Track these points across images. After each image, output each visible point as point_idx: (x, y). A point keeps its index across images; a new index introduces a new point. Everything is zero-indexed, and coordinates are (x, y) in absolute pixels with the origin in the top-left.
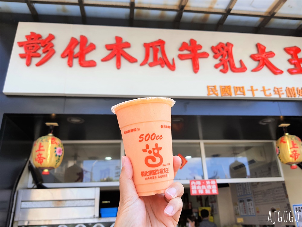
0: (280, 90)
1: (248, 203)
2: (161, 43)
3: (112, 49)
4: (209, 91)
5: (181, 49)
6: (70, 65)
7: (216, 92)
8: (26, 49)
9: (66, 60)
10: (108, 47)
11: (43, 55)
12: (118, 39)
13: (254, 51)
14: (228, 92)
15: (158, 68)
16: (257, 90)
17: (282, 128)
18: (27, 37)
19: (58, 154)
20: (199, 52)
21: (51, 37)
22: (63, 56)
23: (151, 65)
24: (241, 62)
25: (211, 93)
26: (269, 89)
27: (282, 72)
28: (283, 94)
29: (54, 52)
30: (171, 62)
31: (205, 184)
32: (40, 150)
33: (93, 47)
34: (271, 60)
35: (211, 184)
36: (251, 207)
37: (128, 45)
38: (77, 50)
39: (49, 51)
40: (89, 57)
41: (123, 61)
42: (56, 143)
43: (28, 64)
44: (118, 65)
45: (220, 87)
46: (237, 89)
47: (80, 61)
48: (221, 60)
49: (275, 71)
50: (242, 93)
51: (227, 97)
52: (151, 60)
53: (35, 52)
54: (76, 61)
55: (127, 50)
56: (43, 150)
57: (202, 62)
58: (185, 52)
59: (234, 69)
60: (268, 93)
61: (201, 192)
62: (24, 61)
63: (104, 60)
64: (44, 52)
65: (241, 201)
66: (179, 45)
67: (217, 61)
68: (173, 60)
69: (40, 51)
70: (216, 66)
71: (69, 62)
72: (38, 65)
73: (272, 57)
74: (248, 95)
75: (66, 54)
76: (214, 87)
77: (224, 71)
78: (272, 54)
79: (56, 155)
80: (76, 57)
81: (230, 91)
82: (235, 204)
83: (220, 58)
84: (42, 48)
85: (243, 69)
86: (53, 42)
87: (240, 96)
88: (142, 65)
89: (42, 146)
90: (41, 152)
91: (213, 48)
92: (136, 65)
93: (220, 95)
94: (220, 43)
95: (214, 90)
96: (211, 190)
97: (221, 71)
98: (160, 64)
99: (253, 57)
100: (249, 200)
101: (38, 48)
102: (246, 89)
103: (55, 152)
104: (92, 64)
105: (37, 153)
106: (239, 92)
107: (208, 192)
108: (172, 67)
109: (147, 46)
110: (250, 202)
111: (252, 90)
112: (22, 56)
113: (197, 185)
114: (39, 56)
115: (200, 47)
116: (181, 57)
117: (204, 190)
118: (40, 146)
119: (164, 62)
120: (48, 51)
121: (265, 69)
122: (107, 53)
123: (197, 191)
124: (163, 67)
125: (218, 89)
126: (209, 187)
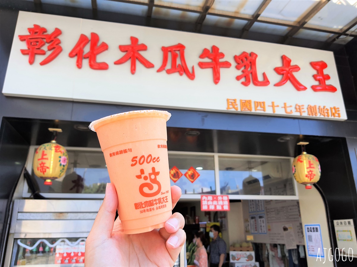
0: (302, 107)
1: (259, 220)
2: (181, 47)
3: (127, 51)
4: (228, 105)
5: (201, 57)
6: (79, 65)
7: (236, 106)
8: (29, 44)
9: (75, 60)
10: (122, 48)
11: (49, 53)
12: (134, 40)
13: (279, 64)
14: (248, 106)
15: (176, 75)
16: (278, 106)
17: (300, 146)
18: (30, 30)
19: (63, 164)
20: (221, 60)
21: (58, 32)
22: (71, 55)
23: (169, 72)
24: (264, 75)
25: (231, 106)
26: (291, 106)
27: (305, 88)
28: (304, 112)
29: (60, 50)
30: (190, 70)
31: (217, 200)
32: (42, 158)
33: (105, 47)
34: (296, 74)
35: (223, 200)
36: (263, 225)
37: (144, 48)
38: (87, 49)
39: (56, 49)
40: (100, 58)
41: (138, 65)
42: (60, 151)
43: (31, 62)
44: (133, 70)
45: (241, 101)
46: (257, 104)
47: (90, 62)
48: (243, 71)
49: (299, 86)
50: (262, 109)
51: (247, 111)
52: (169, 66)
53: (39, 49)
54: (86, 62)
55: (142, 53)
56: (47, 159)
57: (223, 72)
58: (206, 60)
59: (256, 83)
60: (289, 110)
61: (212, 208)
62: (26, 58)
63: (118, 63)
64: (49, 49)
65: (252, 218)
66: (200, 52)
67: (239, 73)
68: (193, 68)
69: (45, 48)
70: (238, 78)
71: (78, 62)
72: (43, 63)
73: (297, 71)
74: (269, 111)
75: (74, 54)
76: (234, 100)
77: (245, 84)
78: (297, 68)
79: (61, 165)
80: (85, 58)
81: (250, 106)
82: (246, 221)
83: (243, 69)
84: (47, 45)
85: (266, 82)
86: (60, 37)
87: (260, 111)
88: (159, 71)
89: (46, 155)
90: (44, 161)
91: (235, 58)
92: (152, 72)
93: (239, 110)
94: (244, 53)
95: (234, 104)
96: (222, 206)
97: (243, 83)
98: (179, 72)
99: (277, 70)
100: (260, 217)
101: (43, 43)
102: (266, 105)
103: (60, 161)
104: (104, 67)
105: (40, 162)
106: (259, 108)
107: (219, 208)
108: (191, 76)
109: (165, 50)
110: (262, 219)
111: (273, 106)
112: (23, 52)
113: (208, 201)
114: (44, 53)
115: (222, 55)
116: (202, 65)
117: (215, 206)
118: (43, 154)
119: (183, 70)
120: (54, 48)
121: (288, 84)
122: (120, 55)
123: (208, 206)
124: (181, 75)
125: (238, 103)
126: (221, 203)
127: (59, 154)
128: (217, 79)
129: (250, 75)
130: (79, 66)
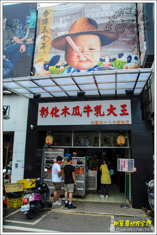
0: (115, 121)
2: (78, 107)
8: (41, 112)
9: (51, 115)
11: (46, 114)
14: (97, 122)
15: (77, 116)
18: (41, 108)
23: (75, 115)
24: (103, 112)
25: (92, 123)
26: (111, 122)
27: (117, 115)
29: (48, 113)
37: (68, 109)
38: (54, 112)
41: (67, 114)
44: (65, 116)
46: (100, 122)
49: (115, 115)
51: (97, 124)
52: (75, 113)
54: (54, 115)
55: (68, 111)
57: (90, 113)
62: (41, 116)
63: (61, 114)
67: (95, 112)
69: (45, 113)
70: (95, 114)
72: (45, 117)
73: (115, 110)
74: (104, 123)
75: (51, 113)
80: (54, 114)
83: (97, 111)
84: (45, 112)
86: (48, 109)
87: (101, 124)
88: (72, 115)
92: (70, 116)
93: (94, 124)
94: (97, 106)
97: (96, 116)
108: (81, 116)
109: (74, 108)
114: (45, 114)
116: (84, 112)
119: (78, 114)
122: (62, 112)
125: (94, 122)
128: (88, 115)
129: (99, 113)
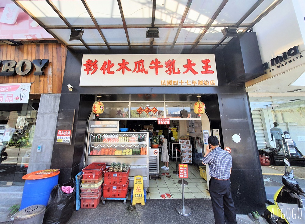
1: (192, 127)
2: (142, 61)
3: (121, 65)
4: (162, 83)
8: (87, 67)
9: (102, 71)
10: (119, 64)
11: (94, 69)
13: (186, 63)
15: (140, 73)
16: (184, 82)
17: (197, 97)
18: (87, 61)
19: (102, 109)
21: (96, 61)
22: (101, 69)
23: (137, 72)
27: (197, 73)
28: (196, 84)
29: (97, 68)
31: (164, 120)
32: (95, 107)
33: (113, 65)
36: (194, 129)
37: (128, 63)
40: (111, 70)
43: (88, 74)
44: (123, 73)
45: (167, 81)
46: (175, 82)
47: (108, 71)
48: (169, 68)
50: (177, 84)
52: (137, 70)
53: (90, 68)
55: (127, 65)
56: (96, 107)
58: (153, 65)
60: (189, 83)
61: (162, 123)
62: (86, 72)
63: (118, 70)
65: (190, 126)
66: (150, 62)
67: (167, 69)
68: (147, 69)
70: (166, 71)
72: (92, 74)
76: (164, 81)
78: (194, 64)
80: (106, 70)
82: (188, 127)
84: (93, 67)
85: (179, 72)
86: (97, 63)
88: (133, 72)
90: (95, 108)
91: (166, 63)
92: (130, 72)
93: (166, 85)
94: (169, 60)
95: (164, 83)
96: (167, 123)
97: (168, 74)
99: (185, 66)
101: (91, 66)
102: (178, 82)
104: (113, 73)
105: (94, 108)
106: (175, 84)
107: (165, 123)
108: (146, 73)
109: (136, 63)
111: (181, 82)
112: (85, 70)
113: (161, 121)
114: (92, 70)
115: (160, 62)
116: (151, 68)
117: (164, 123)
118: (95, 106)
119: (143, 70)
120: (95, 67)
121: (190, 72)
122: (119, 67)
123: (161, 122)
124: (142, 72)
126: (166, 121)
127: (100, 105)
128: (157, 73)
129: (172, 70)
130: (104, 73)
